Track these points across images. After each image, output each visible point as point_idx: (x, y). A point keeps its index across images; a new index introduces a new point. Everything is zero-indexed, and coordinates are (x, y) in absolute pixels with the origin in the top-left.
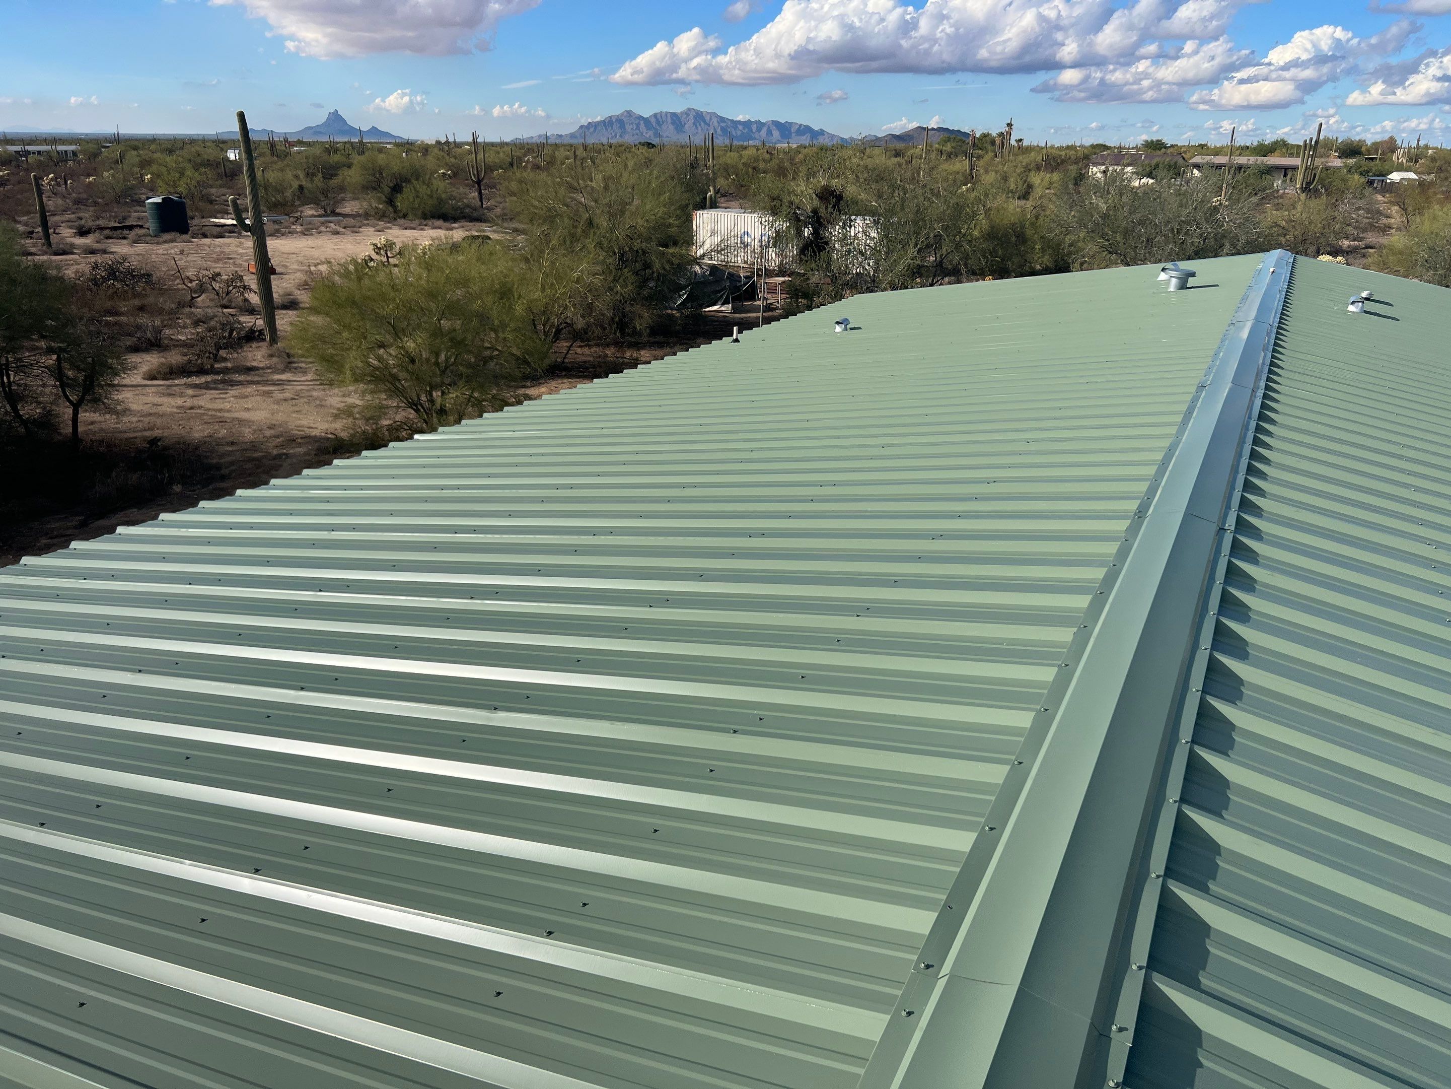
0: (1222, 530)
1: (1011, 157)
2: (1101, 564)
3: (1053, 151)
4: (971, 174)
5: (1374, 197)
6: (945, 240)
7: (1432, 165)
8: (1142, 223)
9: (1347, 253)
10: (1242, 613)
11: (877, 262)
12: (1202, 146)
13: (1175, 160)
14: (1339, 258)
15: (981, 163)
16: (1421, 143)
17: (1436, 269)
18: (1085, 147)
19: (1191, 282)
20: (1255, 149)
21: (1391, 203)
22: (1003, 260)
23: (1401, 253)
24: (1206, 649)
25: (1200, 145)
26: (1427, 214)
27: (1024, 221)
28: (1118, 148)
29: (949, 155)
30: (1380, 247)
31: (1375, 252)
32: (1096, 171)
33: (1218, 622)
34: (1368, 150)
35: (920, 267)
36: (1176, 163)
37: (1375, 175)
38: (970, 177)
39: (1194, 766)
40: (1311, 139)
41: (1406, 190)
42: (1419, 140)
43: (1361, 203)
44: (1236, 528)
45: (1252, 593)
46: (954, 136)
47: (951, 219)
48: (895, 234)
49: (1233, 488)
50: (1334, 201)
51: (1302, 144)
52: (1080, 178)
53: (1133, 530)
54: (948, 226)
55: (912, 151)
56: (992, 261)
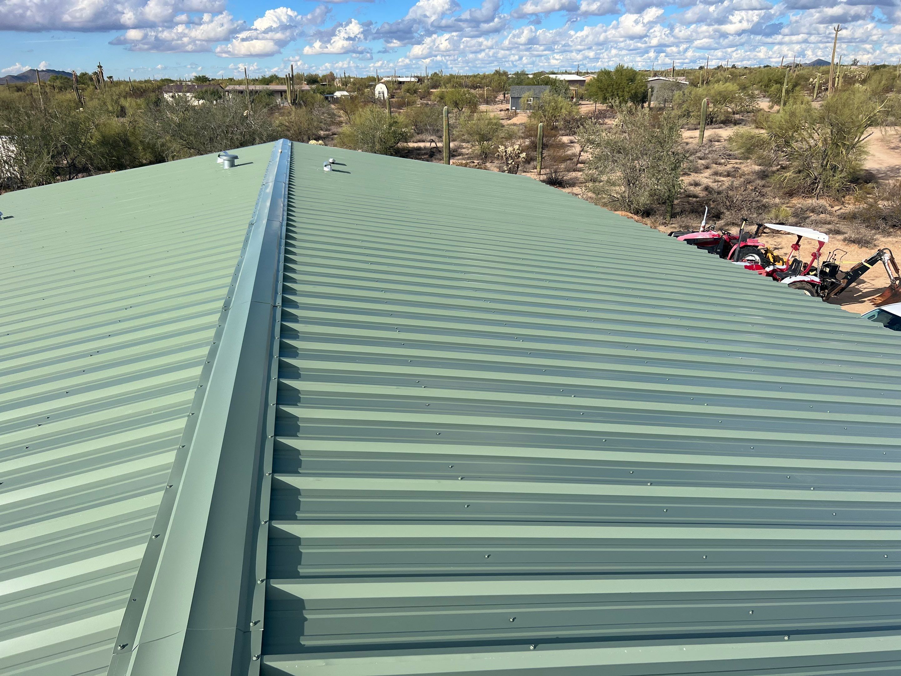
0: (275, 307)
1: (107, 89)
2: (207, 344)
3: (136, 84)
4: (80, 101)
5: (329, 106)
6: (70, 148)
7: (354, 87)
8: (204, 128)
9: (324, 138)
10: (293, 352)
11: (21, 168)
12: (231, 80)
13: (216, 88)
14: (320, 142)
15: (86, 93)
16: (347, 75)
17: (368, 144)
18: (157, 81)
19: (237, 162)
20: (261, 81)
21: (338, 108)
22: (118, 158)
23: (350, 136)
24: (275, 379)
25: (229, 79)
26: (357, 113)
27: (125, 131)
28: (179, 81)
29: (60, 89)
30: (339, 134)
31: (337, 137)
32: (167, 96)
33: (280, 361)
34: (321, 80)
35: (57, 169)
36: (217, 90)
37: (328, 94)
38: (80, 103)
39: (278, 449)
40: (289, 74)
41: (344, 101)
42: (345, 74)
43: (324, 110)
44: (282, 304)
45: (297, 339)
46: (60, 75)
47: (70, 133)
48: (30, 146)
49: (277, 281)
50: (310, 109)
51: (285, 77)
52: (158, 102)
53: (223, 318)
54: (70, 138)
55: (30, 87)
56: (110, 160)
